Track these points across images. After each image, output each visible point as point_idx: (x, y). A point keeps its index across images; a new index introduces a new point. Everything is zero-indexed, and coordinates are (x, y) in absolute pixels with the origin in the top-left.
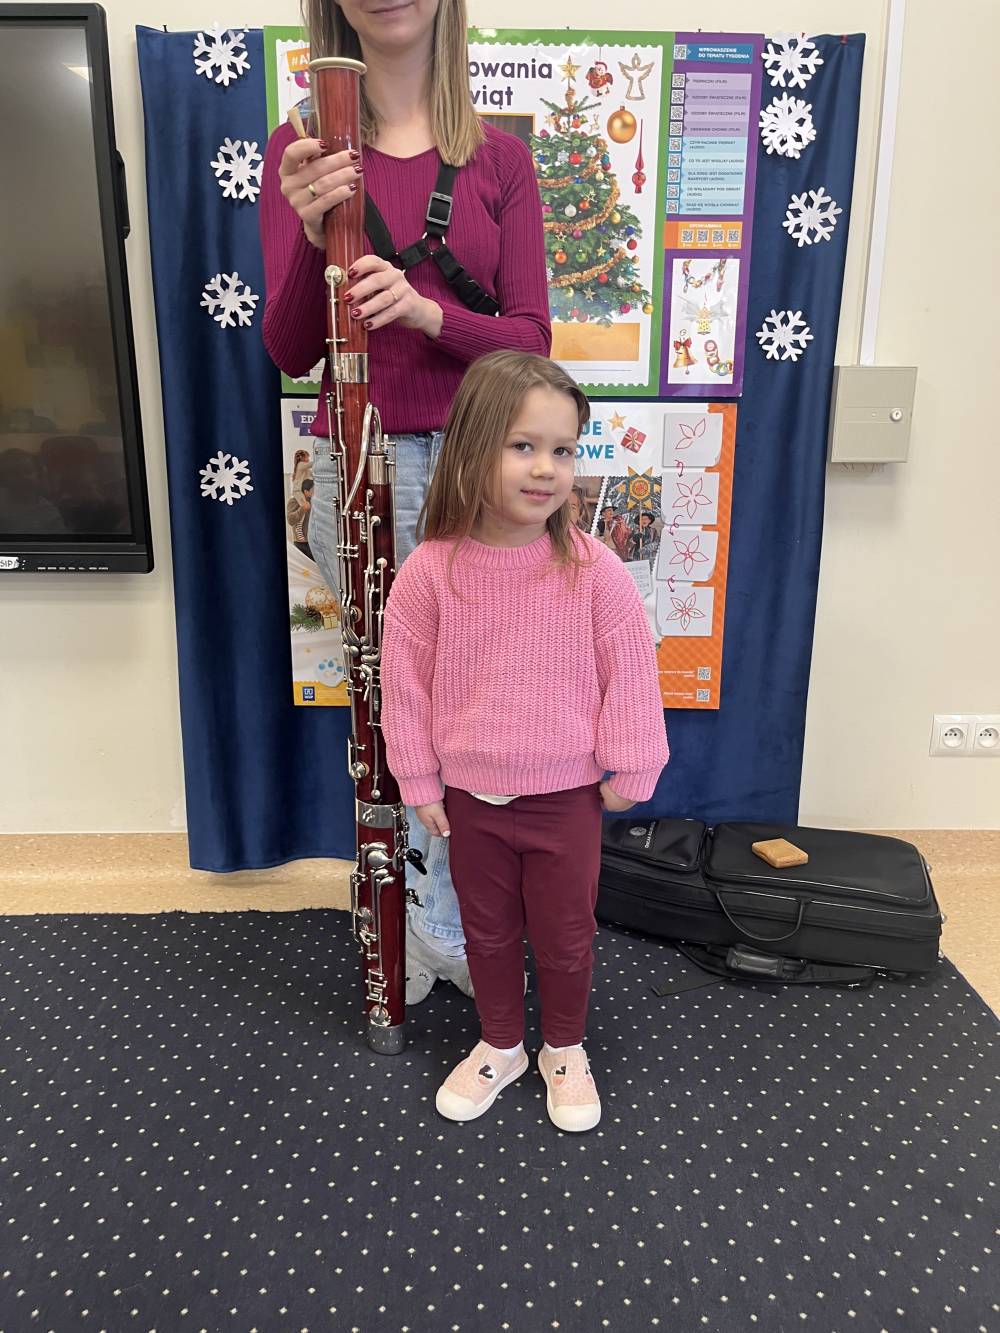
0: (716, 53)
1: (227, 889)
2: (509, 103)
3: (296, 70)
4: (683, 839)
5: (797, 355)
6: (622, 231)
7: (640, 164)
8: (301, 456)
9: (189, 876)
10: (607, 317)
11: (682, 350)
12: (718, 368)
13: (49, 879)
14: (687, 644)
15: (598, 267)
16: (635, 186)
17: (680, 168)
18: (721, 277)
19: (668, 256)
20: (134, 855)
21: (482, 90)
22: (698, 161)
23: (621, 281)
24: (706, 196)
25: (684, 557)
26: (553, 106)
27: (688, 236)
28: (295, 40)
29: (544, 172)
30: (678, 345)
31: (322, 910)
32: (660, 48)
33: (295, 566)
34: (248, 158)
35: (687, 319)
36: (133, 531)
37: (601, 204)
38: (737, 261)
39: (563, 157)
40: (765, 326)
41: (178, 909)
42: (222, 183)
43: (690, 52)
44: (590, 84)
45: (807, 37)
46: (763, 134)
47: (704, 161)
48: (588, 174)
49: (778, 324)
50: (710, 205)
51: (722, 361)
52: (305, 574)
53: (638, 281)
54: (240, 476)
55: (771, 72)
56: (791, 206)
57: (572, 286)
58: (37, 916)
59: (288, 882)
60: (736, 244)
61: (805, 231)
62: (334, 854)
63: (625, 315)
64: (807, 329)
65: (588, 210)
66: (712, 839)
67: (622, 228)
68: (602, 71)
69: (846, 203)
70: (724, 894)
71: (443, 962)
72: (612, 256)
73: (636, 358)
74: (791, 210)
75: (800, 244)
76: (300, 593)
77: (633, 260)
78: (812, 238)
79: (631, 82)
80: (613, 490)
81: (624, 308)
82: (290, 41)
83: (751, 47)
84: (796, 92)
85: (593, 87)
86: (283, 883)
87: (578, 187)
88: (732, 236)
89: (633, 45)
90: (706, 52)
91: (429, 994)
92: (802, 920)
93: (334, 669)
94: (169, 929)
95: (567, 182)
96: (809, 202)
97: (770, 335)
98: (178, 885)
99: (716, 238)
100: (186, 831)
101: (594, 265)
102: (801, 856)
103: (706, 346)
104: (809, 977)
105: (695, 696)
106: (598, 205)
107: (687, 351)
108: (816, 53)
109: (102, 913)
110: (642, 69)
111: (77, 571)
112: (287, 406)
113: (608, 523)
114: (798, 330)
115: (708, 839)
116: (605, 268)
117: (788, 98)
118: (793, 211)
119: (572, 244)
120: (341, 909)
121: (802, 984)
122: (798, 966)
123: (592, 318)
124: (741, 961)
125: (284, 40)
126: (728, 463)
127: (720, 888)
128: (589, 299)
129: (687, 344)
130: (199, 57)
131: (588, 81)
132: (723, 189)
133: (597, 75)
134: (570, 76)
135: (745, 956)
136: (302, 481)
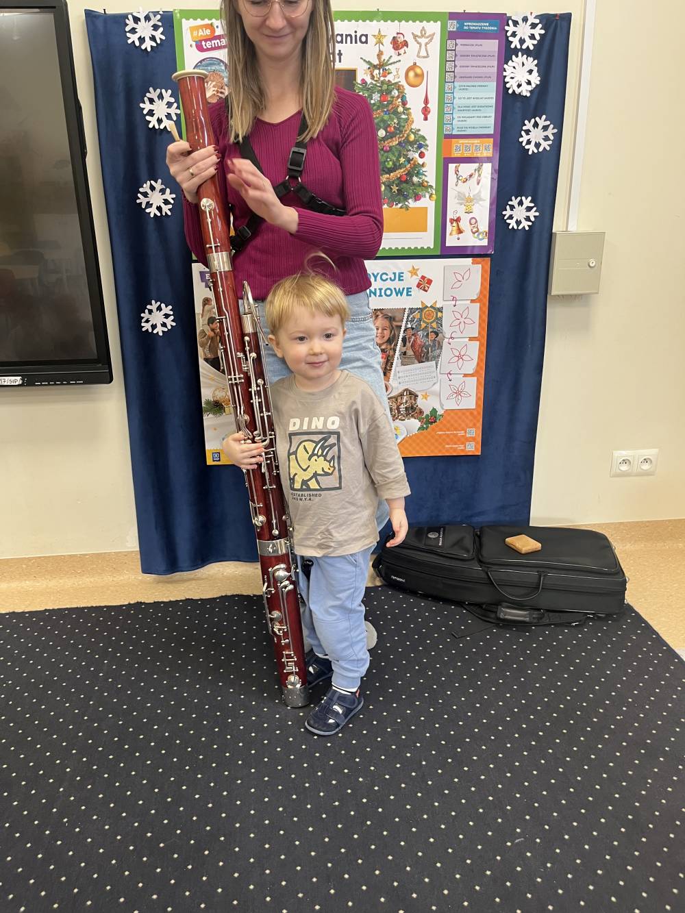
0: (477, 26)
1: (167, 585)
2: (340, 61)
3: (197, 40)
4: (461, 540)
5: (529, 226)
6: (415, 146)
7: (426, 101)
8: (206, 301)
9: (140, 578)
10: (406, 203)
11: (455, 224)
12: (478, 235)
13: (47, 586)
14: (460, 414)
15: (400, 171)
16: (423, 116)
17: (453, 103)
18: (479, 175)
19: (445, 162)
20: (103, 567)
22: (464, 98)
23: (415, 179)
24: (470, 122)
25: (457, 358)
26: (369, 63)
27: (458, 149)
28: (195, 19)
30: (452, 221)
31: (233, 596)
32: (439, 23)
33: (205, 374)
34: (165, 101)
35: (458, 203)
36: (98, 357)
37: (401, 128)
38: (490, 165)
40: (508, 207)
41: (139, 601)
42: (148, 118)
43: (458, 25)
44: (393, 47)
45: (534, 15)
46: (506, 80)
47: (468, 98)
48: (393, 108)
49: (516, 206)
50: (472, 128)
51: (480, 231)
52: (212, 379)
53: (426, 179)
54: (167, 316)
55: (511, 39)
56: (524, 128)
58: (46, 610)
59: (206, 578)
60: (489, 153)
61: (533, 143)
62: (236, 559)
63: (418, 202)
64: (535, 209)
65: (393, 132)
66: (479, 537)
67: (415, 144)
68: (401, 39)
69: (559, 125)
70: (492, 573)
72: (409, 163)
73: (425, 230)
74: (525, 131)
75: (530, 153)
76: (207, 394)
77: (423, 165)
78: (538, 149)
79: (420, 46)
80: (411, 316)
81: (417, 198)
82: (191, 20)
83: (498, 21)
84: (527, 52)
85: (395, 49)
86: (203, 579)
87: (386, 117)
88: (486, 149)
89: (421, 21)
90: (469, 26)
92: (542, 586)
94: (136, 615)
95: (379, 114)
96: (536, 125)
97: (511, 213)
98: (134, 585)
99: (476, 150)
100: (138, 549)
101: (397, 169)
102: (537, 545)
103: (470, 221)
104: (547, 621)
105: (465, 447)
106: (399, 130)
107: (458, 225)
108: (540, 26)
109: (89, 606)
110: (427, 38)
111: (62, 384)
112: (196, 268)
113: (409, 338)
114: (529, 209)
115: (477, 538)
116: (404, 171)
117: (522, 56)
120: (245, 594)
121: (544, 625)
122: (540, 614)
123: (397, 204)
124: (506, 614)
125: (188, 19)
126: (485, 296)
127: (490, 569)
128: (395, 192)
129: (458, 220)
130: (129, 32)
131: (392, 46)
132: (480, 117)
133: (398, 41)
134: (380, 42)
135: (508, 611)
136: (207, 318)
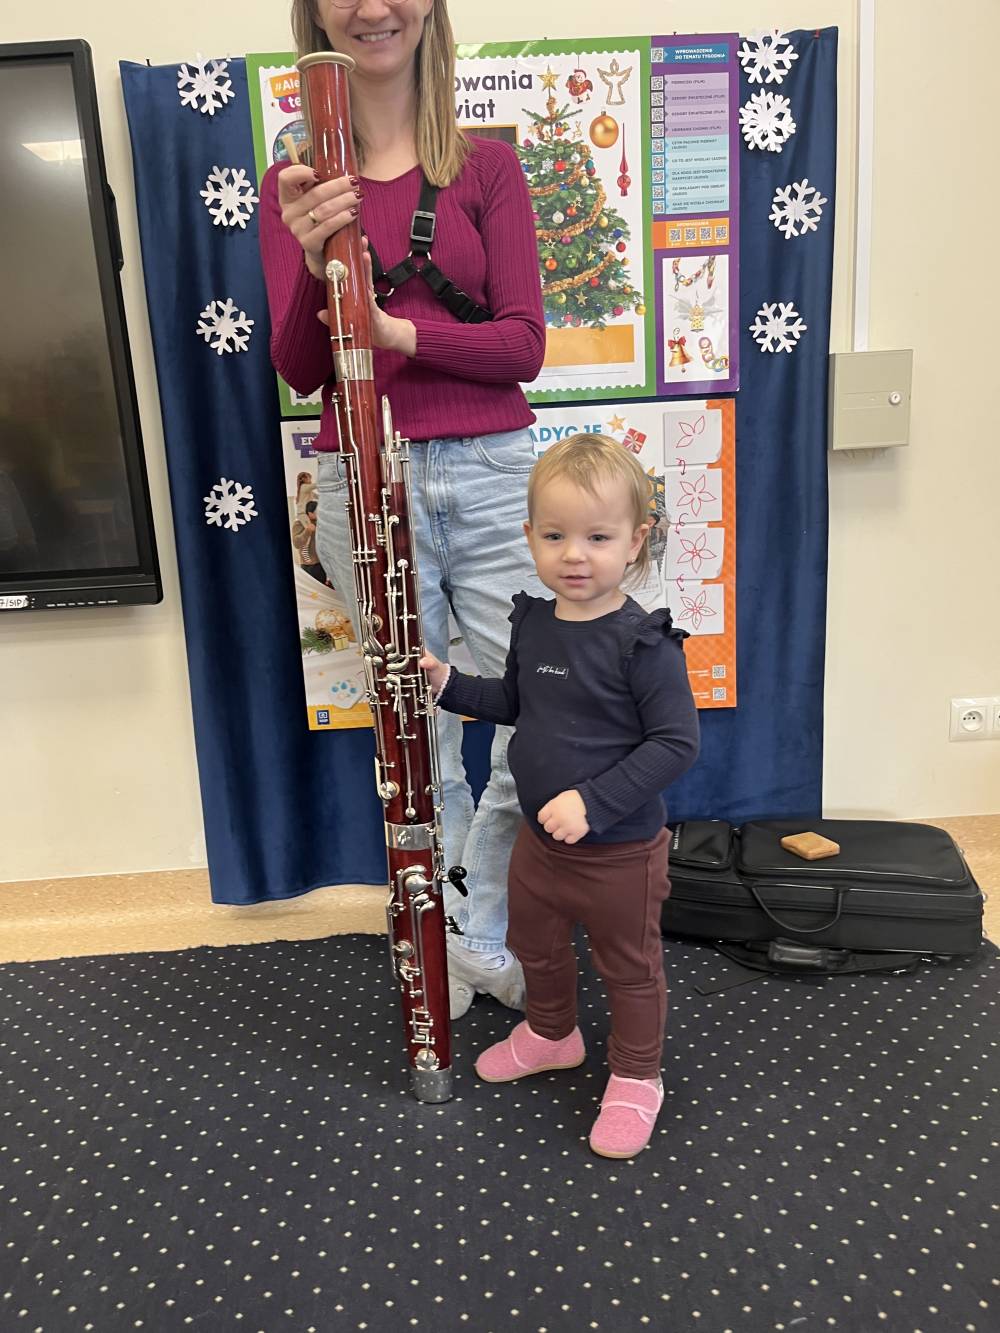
0: (692, 54)
1: (253, 922)
2: (492, 116)
3: (281, 96)
4: (711, 839)
5: (791, 346)
6: (610, 234)
7: (624, 168)
8: (303, 479)
9: (211, 912)
10: (601, 320)
11: (676, 348)
12: (714, 364)
13: (69, 924)
14: (700, 643)
15: (588, 272)
16: (620, 189)
17: (664, 169)
18: (711, 274)
19: (657, 256)
20: (154, 894)
21: (464, 104)
22: (682, 160)
23: (612, 284)
24: (692, 195)
25: (691, 555)
26: (535, 116)
27: (676, 235)
28: (278, 66)
29: (530, 181)
30: (672, 344)
31: (350, 936)
32: (637, 52)
33: (303, 589)
34: (237, 186)
35: (680, 317)
36: (141, 563)
37: (588, 209)
38: (726, 257)
39: (548, 165)
40: (757, 319)
41: (205, 944)
42: (212, 211)
43: (666, 55)
44: (571, 92)
45: (780, 34)
46: (744, 130)
47: (687, 160)
48: (573, 180)
49: (771, 317)
50: (695, 203)
51: (717, 357)
52: (313, 596)
53: (629, 283)
54: (244, 501)
55: (747, 70)
56: (776, 200)
57: (564, 291)
58: (62, 960)
59: (312, 912)
60: (724, 240)
61: (791, 223)
62: (358, 880)
63: (618, 317)
64: (800, 320)
65: (576, 215)
66: (740, 838)
67: (610, 232)
68: (581, 79)
69: (830, 192)
70: (759, 888)
71: (481, 976)
72: (602, 259)
73: (632, 360)
74: (777, 204)
75: (788, 236)
76: (308, 618)
77: (623, 262)
78: (799, 230)
79: (611, 88)
81: (617, 311)
82: (272, 67)
83: (726, 46)
84: (773, 88)
85: (573, 94)
86: (306, 912)
87: (564, 194)
88: (720, 233)
89: (610, 51)
90: (682, 54)
91: (470, 1009)
92: (842, 908)
93: (348, 691)
94: (197, 964)
95: (553, 189)
96: (794, 195)
97: (763, 328)
98: (200, 922)
99: (703, 235)
100: (207, 867)
101: (584, 270)
102: (829, 847)
103: (700, 345)
104: (854, 967)
105: (712, 695)
106: (584, 212)
107: (682, 350)
108: (791, 48)
109: (128, 952)
110: (621, 74)
111: (86, 606)
112: (287, 429)
114: (791, 321)
115: (735, 838)
116: (595, 272)
117: (766, 94)
118: (778, 204)
119: (561, 250)
120: (369, 933)
121: (847, 974)
122: (840, 955)
123: (585, 322)
124: (783, 954)
125: (267, 67)
126: (729, 458)
127: (755, 884)
128: (581, 304)
129: (681, 342)
130: (183, 89)
131: (568, 89)
132: (708, 187)
133: (577, 82)
134: (550, 85)
135: (787, 949)
136: (306, 503)
